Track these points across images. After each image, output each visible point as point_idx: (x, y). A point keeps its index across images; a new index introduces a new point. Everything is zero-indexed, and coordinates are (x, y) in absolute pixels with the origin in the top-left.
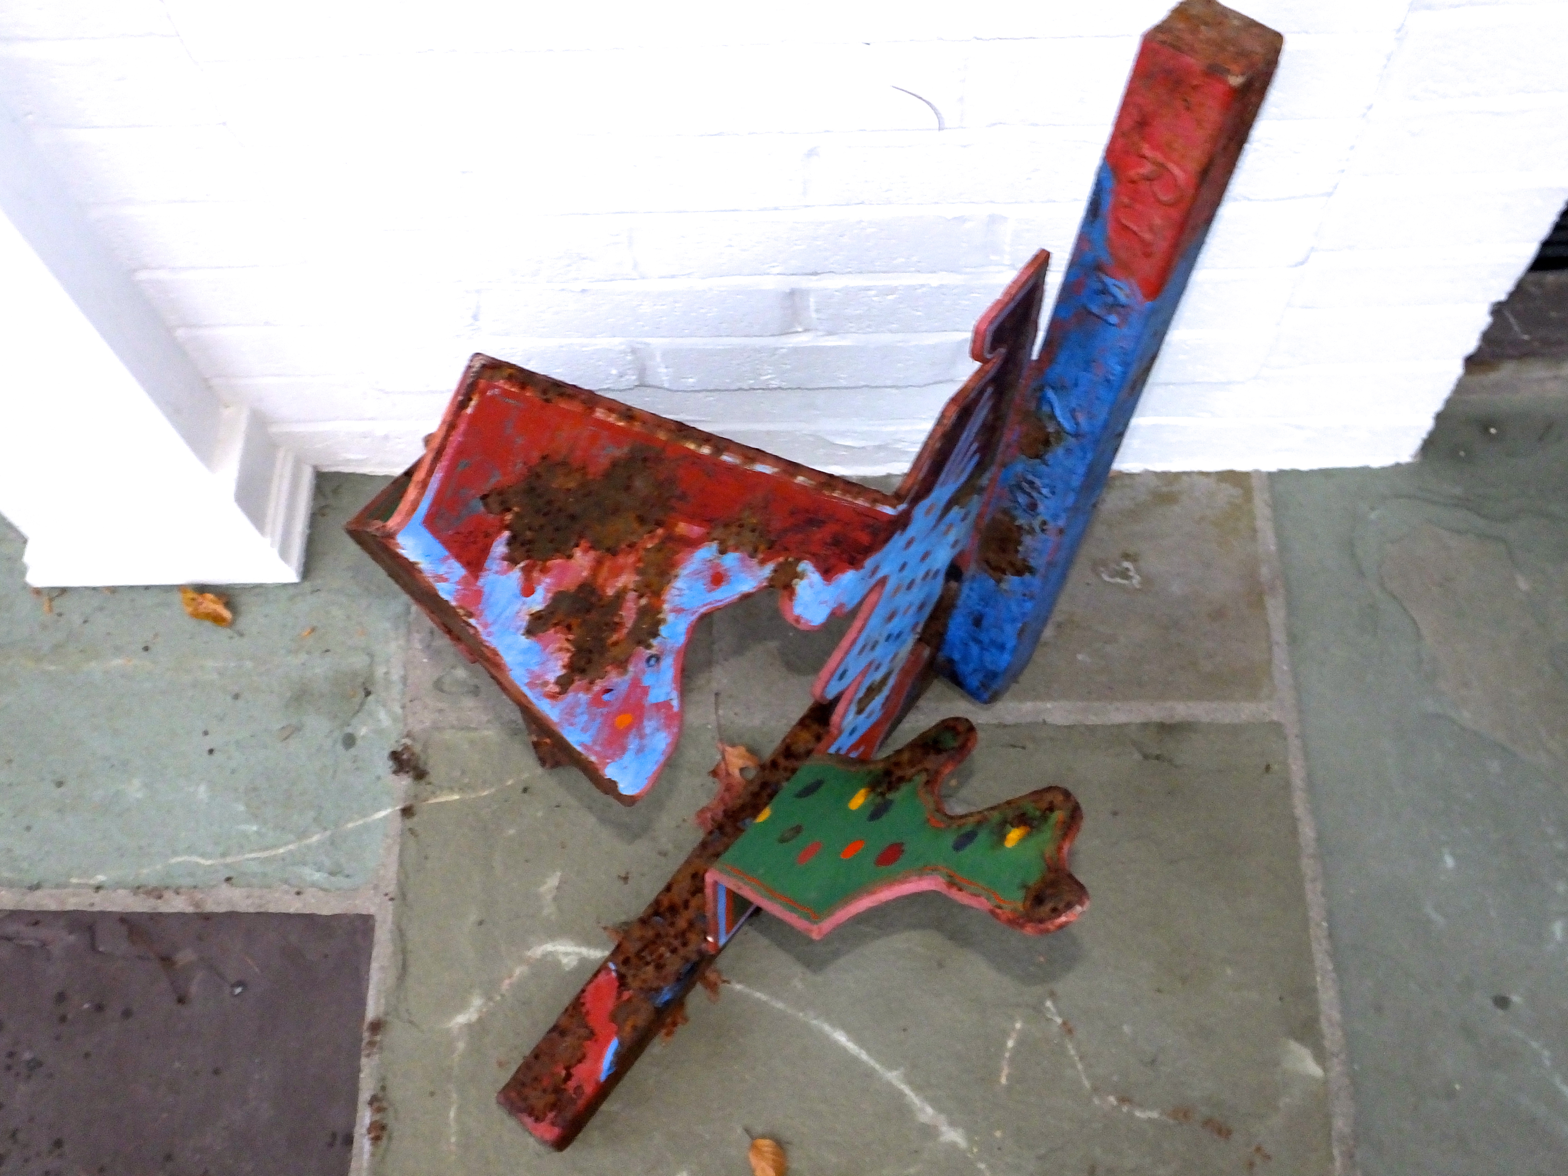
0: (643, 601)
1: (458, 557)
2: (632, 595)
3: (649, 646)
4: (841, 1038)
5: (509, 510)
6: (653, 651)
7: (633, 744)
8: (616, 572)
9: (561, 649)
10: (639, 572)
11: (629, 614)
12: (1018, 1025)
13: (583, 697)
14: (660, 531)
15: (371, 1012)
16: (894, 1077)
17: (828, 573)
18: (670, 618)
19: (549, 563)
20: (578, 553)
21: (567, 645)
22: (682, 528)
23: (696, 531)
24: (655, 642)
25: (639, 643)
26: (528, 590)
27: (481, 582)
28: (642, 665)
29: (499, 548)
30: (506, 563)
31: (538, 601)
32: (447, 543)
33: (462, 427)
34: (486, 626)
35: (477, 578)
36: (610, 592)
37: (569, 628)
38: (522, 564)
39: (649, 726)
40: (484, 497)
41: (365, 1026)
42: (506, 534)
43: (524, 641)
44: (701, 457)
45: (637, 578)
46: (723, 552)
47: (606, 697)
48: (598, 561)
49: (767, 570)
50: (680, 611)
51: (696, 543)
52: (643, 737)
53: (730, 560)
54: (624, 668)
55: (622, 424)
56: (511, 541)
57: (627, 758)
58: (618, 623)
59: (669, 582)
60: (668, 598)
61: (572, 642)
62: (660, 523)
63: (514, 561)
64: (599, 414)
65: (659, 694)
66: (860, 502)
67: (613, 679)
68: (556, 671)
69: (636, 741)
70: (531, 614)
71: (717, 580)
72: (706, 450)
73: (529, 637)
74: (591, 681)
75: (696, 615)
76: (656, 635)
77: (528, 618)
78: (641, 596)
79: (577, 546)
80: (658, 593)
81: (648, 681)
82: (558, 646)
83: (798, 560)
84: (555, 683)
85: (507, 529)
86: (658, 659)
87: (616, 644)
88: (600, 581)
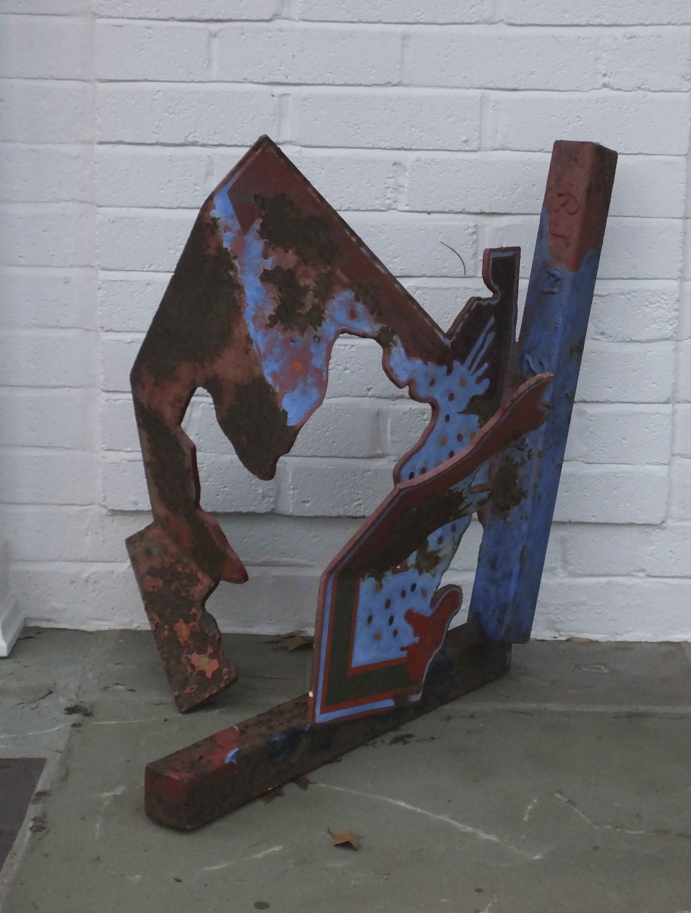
0: (316, 301)
1: (239, 219)
2: (311, 294)
3: (316, 330)
5: (265, 209)
6: (318, 334)
7: (301, 386)
8: (306, 275)
9: (274, 299)
10: (316, 282)
11: (309, 300)
12: (535, 801)
13: (281, 336)
14: (329, 268)
15: (39, 788)
16: (443, 818)
17: (409, 353)
18: (328, 320)
19: (277, 248)
20: (290, 252)
21: (278, 298)
22: (339, 272)
23: (345, 280)
24: (319, 329)
25: (312, 324)
26: (265, 256)
27: (246, 237)
28: (311, 338)
29: (257, 225)
30: (258, 235)
31: (269, 264)
32: (236, 207)
33: (252, 159)
34: (242, 265)
35: (245, 234)
36: (302, 284)
37: (280, 289)
38: (265, 240)
39: (310, 380)
40: (255, 196)
41: (34, 793)
42: (261, 220)
43: (259, 283)
44: (351, 241)
45: (315, 285)
46: (357, 299)
47: (291, 344)
48: (298, 263)
49: (378, 327)
50: (333, 319)
51: (345, 286)
52: (306, 384)
53: (360, 307)
54: (302, 333)
55: (318, 201)
56: (262, 225)
57: (297, 392)
58: (303, 304)
59: (330, 299)
60: (328, 307)
61: (281, 299)
62: (330, 263)
63: (262, 236)
64: (309, 189)
65: (317, 362)
66: (426, 320)
67: (296, 334)
68: (270, 311)
69: (302, 384)
70: (264, 270)
71: (353, 315)
72: (354, 239)
73: (260, 281)
74: (286, 329)
75: (340, 328)
76: (320, 325)
77: (263, 271)
78: (316, 297)
79: (291, 248)
80: (324, 301)
81: (313, 349)
82: (272, 296)
83: (394, 333)
84: (269, 318)
85: (262, 218)
86: (319, 341)
87: (300, 314)
88: (299, 273)
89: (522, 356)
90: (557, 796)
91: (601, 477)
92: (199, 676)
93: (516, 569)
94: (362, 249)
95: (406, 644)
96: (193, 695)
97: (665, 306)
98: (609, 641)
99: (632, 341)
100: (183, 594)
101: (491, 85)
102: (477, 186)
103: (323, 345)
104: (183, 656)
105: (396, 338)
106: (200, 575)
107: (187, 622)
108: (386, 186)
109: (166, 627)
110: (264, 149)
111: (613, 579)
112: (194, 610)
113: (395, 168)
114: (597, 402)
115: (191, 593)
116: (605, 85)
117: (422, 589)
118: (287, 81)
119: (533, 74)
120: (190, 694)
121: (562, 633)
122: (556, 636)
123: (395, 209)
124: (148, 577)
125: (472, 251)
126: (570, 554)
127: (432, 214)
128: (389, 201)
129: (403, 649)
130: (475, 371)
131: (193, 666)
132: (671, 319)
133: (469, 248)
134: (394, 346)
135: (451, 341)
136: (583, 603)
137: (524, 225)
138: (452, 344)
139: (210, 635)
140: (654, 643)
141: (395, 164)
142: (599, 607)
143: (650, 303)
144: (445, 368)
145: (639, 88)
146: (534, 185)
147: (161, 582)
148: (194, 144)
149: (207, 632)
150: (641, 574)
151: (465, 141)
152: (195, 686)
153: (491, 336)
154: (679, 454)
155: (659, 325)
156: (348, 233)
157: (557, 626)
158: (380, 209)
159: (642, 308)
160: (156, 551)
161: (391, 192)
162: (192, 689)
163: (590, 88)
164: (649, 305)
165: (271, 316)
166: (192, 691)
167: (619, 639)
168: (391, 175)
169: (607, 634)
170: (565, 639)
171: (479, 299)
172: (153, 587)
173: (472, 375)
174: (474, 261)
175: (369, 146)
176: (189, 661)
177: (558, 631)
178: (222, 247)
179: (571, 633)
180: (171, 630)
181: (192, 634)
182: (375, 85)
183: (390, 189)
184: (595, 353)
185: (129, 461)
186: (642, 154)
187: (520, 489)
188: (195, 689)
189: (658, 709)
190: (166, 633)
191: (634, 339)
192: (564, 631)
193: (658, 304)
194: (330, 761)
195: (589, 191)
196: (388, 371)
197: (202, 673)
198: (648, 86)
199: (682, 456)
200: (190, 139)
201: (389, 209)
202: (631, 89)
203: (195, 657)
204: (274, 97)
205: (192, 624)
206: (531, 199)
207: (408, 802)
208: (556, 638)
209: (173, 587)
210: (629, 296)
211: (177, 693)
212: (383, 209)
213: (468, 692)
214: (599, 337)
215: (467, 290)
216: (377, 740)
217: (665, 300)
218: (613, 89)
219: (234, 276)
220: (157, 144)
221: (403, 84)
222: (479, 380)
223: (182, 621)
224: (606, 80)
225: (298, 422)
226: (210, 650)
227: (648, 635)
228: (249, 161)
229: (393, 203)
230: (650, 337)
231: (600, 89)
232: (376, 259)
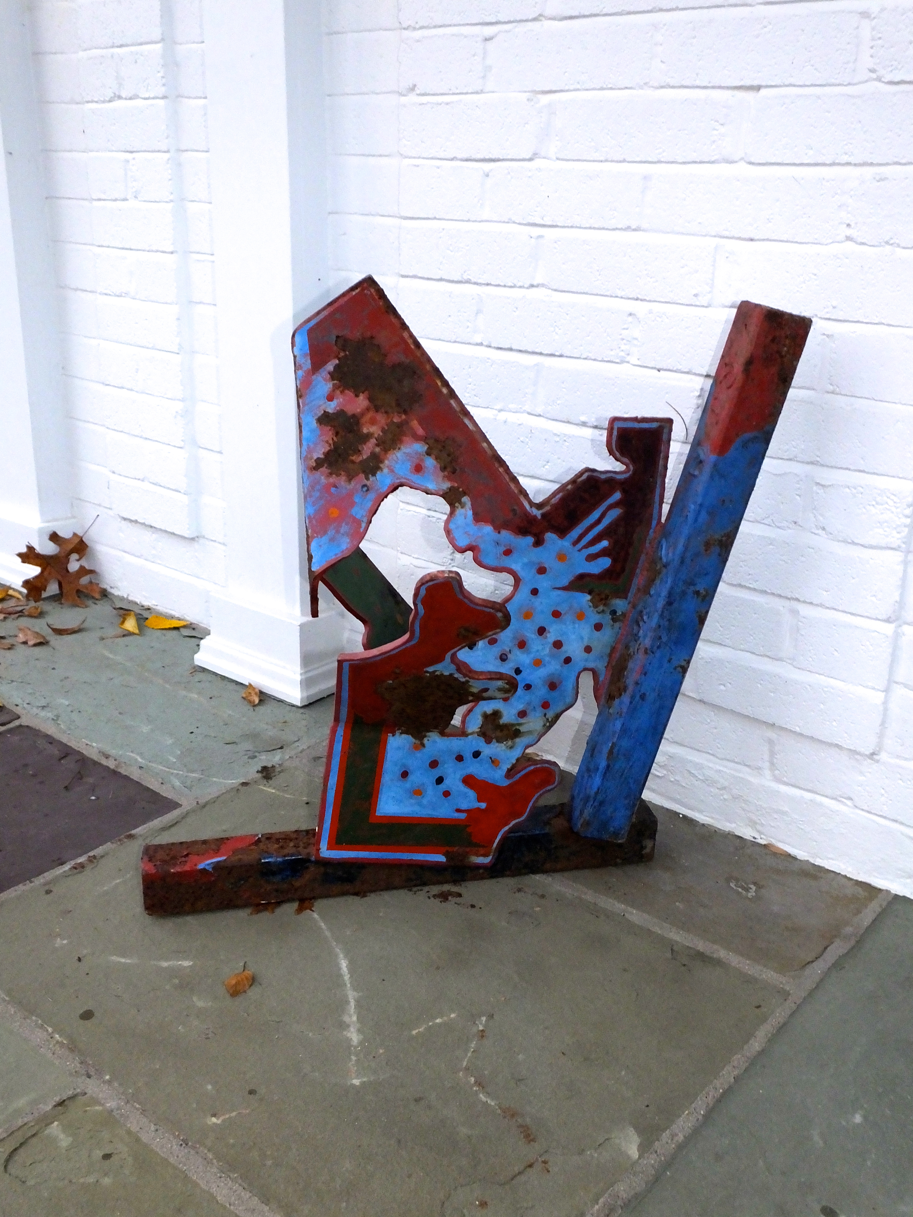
0: (377, 450)
1: (312, 358)
2: (373, 441)
3: (367, 479)
4: (344, 964)
5: (344, 351)
6: (368, 483)
7: (331, 532)
8: (373, 422)
9: (327, 442)
10: (383, 430)
11: (368, 449)
12: (453, 1016)
13: (323, 480)
14: (404, 417)
15: (136, 831)
16: (352, 995)
17: (478, 518)
18: (386, 470)
19: (347, 391)
20: (362, 397)
21: (331, 442)
22: (415, 424)
23: (420, 432)
24: (372, 478)
25: (364, 472)
26: (330, 398)
27: (314, 377)
28: (359, 487)
29: (330, 367)
30: (329, 376)
31: (332, 407)
32: (311, 346)
35: (314, 374)
36: (365, 431)
37: (337, 434)
38: (335, 382)
39: (344, 528)
40: (338, 337)
41: (127, 833)
42: (337, 362)
43: (314, 424)
44: (441, 392)
45: (381, 434)
46: (428, 453)
47: (333, 490)
48: (368, 409)
49: (446, 485)
50: (392, 471)
51: (417, 438)
52: (338, 532)
53: (430, 462)
55: (412, 347)
56: (337, 367)
57: (325, 539)
58: (359, 451)
59: (394, 449)
60: (390, 458)
61: (334, 443)
62: (405, 412)
63: (333, 378)
64: (405, 335)
65: (358, 512)
66: (512, 486)
67: (342, 481)
68: (319, 453)
69: (334, 531)
70: (325, 412)
71: (418, 469)
72: (445, 391)
73: (317, 423)
74: (331, 474)
75: (398, 481)
76: (374, 475)
77: (323, 412)
78: (377, 445)
79: (363, 393)
80: (386, 450)
81: (357, 499)
82: (327, 439)
83: (465, 494)
84: (315, 461)
85: (339, 359)
86: (368, 490)
87: (353, 462)
88: (363, 420)
89: (661, 540)
90: (480, 1020)
91: (808, 687)
94: (452, 402)
95: (464, 806)
97: (894, 509)
98: (808, 861)
99: (853, 543)
101: (726, 233)
103: (372, 496)
105: (466, 499)
108: (621, 337)
110: (363, 290)
111: (819, 798)
113: (630, 319)
114: (811, 603)
116: (849, 238)
117: (491, 758)
118: (542, 222)
119: (770, 222)
121: (762, 836)
122: (756, 837)
123: (628, 362)
126: (776, 758)
127: (662, 372)
128: (622, 354)
129: (458, 811)
130: (586, 547)
132: (898, 526)
134: (460, 507)
135: (540, 512)
136: (784, 813)
138: (543, 515)
140: (850, 879)
141: (630, 314)
142: (801, 822)
143: (877, 503)
144: (530, 540)
145: (887, 243)
150: (849, 803)
151: (696, 295)
153: (615, 513)
154: (902, 683)
155: (885, 531)
156: (439, 384)
157: (758, 827)
158: (614, 360)
159: (868, 507)
161: (625, 344)
163: (831, 241)
164: (876, 506)
165: (318, 458)
167: (818, 862)
168: (625, 326)
169: (808, 853)
170: (763, 842)
171: (594, 470)
173: (579, 551)
175: (608, 293)
177: (758, 831)
179: (771, 839)
182: (617, 229)
183: (624, 341)
184: (813, 549)
186: (883, 324)
187: (625, 682)
191: (856, 541)
192: (765, 835)
193: (886, 506)
194: (356, 894)
195: (749, 363)
196: (448, 532)
198: (897, 241)
199: (906, 686)
201: (622, 362)
202: (877, 244)
208: (754, 838)
210: (854, 491)
212: (617, 361)
213: (577, 868)
214: (820, 532)
216: (424, 888)
217: (895, 502)
218: (856, 243)
221: (642, 229)
222: (591, 558)
224: (849, 232)
225: (318, 568)
227: (850, 869)
228: (342, 302)
229: (626, 356)
230: (874, 542)
231: (842, 242)
232: (467, 414)
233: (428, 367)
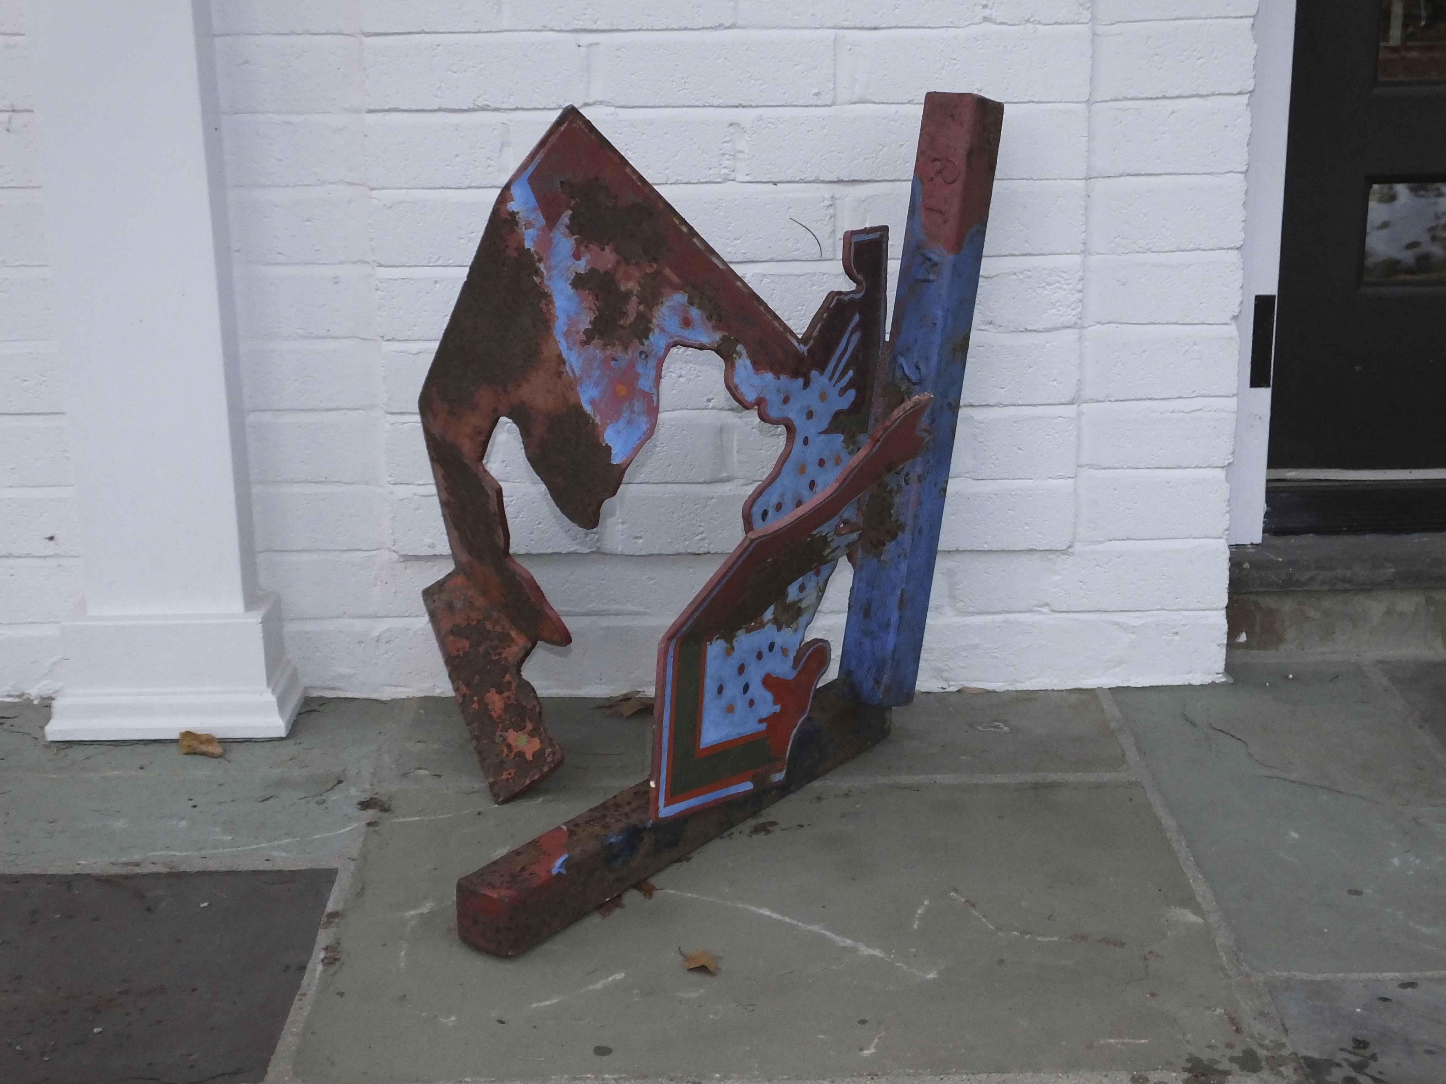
0: (641, 308)
1: (544, 212)
2: (634, 299)
3: (642, 344)
5: (574, 198)
6: (645, 349)
7: (626, 414)
8: (629, 278)
9: (590, 309)
10: (640, 285)
11: (633, 308)
12: (926, 902)
13: (599, 354)
14: (655, 266)
15: (330, 907)
16: (816, 929)
17: (757, 365)
18: (657, 331)
19: (591, 246)
20: (607, 250)
21: (594, 308)
22: (667, 271)
23: (675, 279)
24: (646, 343)
25: (637, 337)
26: (577, 256)
27: (552, 235)
28: (637, 354)
29: (565, 218)
30: (567, 231)
31: (582, 266)
32: (538, 199)
33: (557, 135)
34: (549, 269)
35: (551, 231)
36: (623, 288)
37: (597, 296)
38: (576, 237)
39: (638, 406)
40: (562, 183)
41: (324, 915)
42: (570, 212)
43: (570, 291)
44: (681, 232)
45: (640, 289)
46: (691, 304)
47: (613, 363)
48: (618, 263)
49: (718, 336)
50: (663, 330)
51: (676, 288)
52: (632, 412)
53: (695, 313)
54: (626, 349)
55: (639, 184)
56: (572, 218)
57: (621, 424)
58: (625, 313)
59: (657, 304)
60: (656, 316)
61: (598, 309)
62: (655, 260)
63: (572, 233)
64: (628, 170)
65: (645, 383)
66: (777, 324)
67: (618, 352)
68: (585, 323)
69: (628, 412)
70: (577, 273)
71: (687, 323)
72: (684, 229)
73: (572, 288)
74: (605, 345)
75: (672, 340)
76: (647, 338)
77: (575, 274)
78: (640, 303)
79: (608, 245)
80: (650, 308)
81: (639, 369)
82: (588, 305)
83: (737, 341)
84: (584, 333)
85: (571, 209)
86: (646, 357)
87: (622, 327)
88: (619, 275)
89: (895, 359)
90: (953, 896)
91: (993, 496)
92: (517, 759)
93: (894, 618)
94: (695, 240)
95: (764, 715)
96: (511, 781)
97: (1065, 286)
98: (1008, 690)
99: (1027, 330)
100: (494, 658)
101: (846, 24)
102: (833, 148)
103: (652, 363)
104: (498, 733)
105: (740, 348)
106: (513, 634)
107: (500, 692)
108: (721, 152)
109: (475, 698)
110: (571, 123)
111: (1012, 616)
112: (508, 677)
113: (732, 129)
114: (987, 405)
115: (503, 656)
116: (986, 19)
117: (782, 648)
118: (595, 27)
119: (897, 8)
120: (508, 779)
121: (951, 683)
122: (944, 687)
123: (734, 180)
124: (451, 638)
125: (829, 228)
126: (958, 589)
127: (779, 185)
128: (726, 171)
129: (761, 721)
130: (837, 382)
131: (509, 746)
132: (1073, 302)
133: (826, 225)
134: (738, 357)
135: (807, 348)
136: (975, 647)
137: (891, 194)
138: (809, 351)
139: (529, 707)
140: (1062, 691)
141: (731, 125)
142: (995, 650)
143: (1048, 284)
144: (801, 381)
145: (1028, 21)
146: (902, 145)
147: (466, 644)
148: (485, 109)
149: (524, 704)
150: (1045, 610)
151: (817, 94)
152: (512, 771)
153: (856, 337)
154: (1087, 465)
155: (1059, 311)
156: (677, 222)
157: (946, 675)
158: (715, 180)
159: (1039, 291)
160: (458, 604)
161: (728, 160)
162: (509, 774)
163: (968, 23)
164: (1047, 287)
165: (586, 330)
166: (510, 777)
167: (1020, 687)
168: (727, 139)
169: (1005, 682)
170: (955, 689)
171: (840, 293)
172: (458, 650)
173: (834, 386)
174: (832, 240)
175: (700, 103)
176: (505, 739)
177: (946, 680)
178: (523, 246)
179: (962, 683)
180: (482, 702)
181: (507, 707)
182: (704, 28)
183: (727, 156)
184: (983, 346)
185: (421, 496)
186: (1033, 102)
187: (897, 520)
188: (513, 774)
189: (1071, 777)
190: (475, 706)
191: (1029, 328)
192: (954, 681)
193: (1057, 284)
194: (679, 860)
195: (970, 154)
196: (732, 389)
197: (521, 755)
198: (1038, 19)
199: (1091, 466)
200: (480, 103)
201: (726, 180)
202: (1017, 23)
203: (511, 736)
204: (581, 48)
205: (506, 694)
206: (899, 162)
207: (773, 910)
208: (943, 688)
209: (481, 649)
210: (1022, 277)
211: (491, 780)
212: (719, 180)
213: (841, 763)
214: (988, 327)
215: (825, 276)
216: (733, 830)
217: (1066, 280)
218: (996, 23)
219: (540, 283)
220: (440, 110)
221: (737, 25)
222: (843, 391)
223: (493, 690)
224: (987, 12)
225: (624, 458)
226: (529, 726)
227: (1055, 681)
228: (552, 140)
229: (730, 173)
230: (1049, 325)
231: (980, 23)
232: (712, 251)
233: (661, 205)
